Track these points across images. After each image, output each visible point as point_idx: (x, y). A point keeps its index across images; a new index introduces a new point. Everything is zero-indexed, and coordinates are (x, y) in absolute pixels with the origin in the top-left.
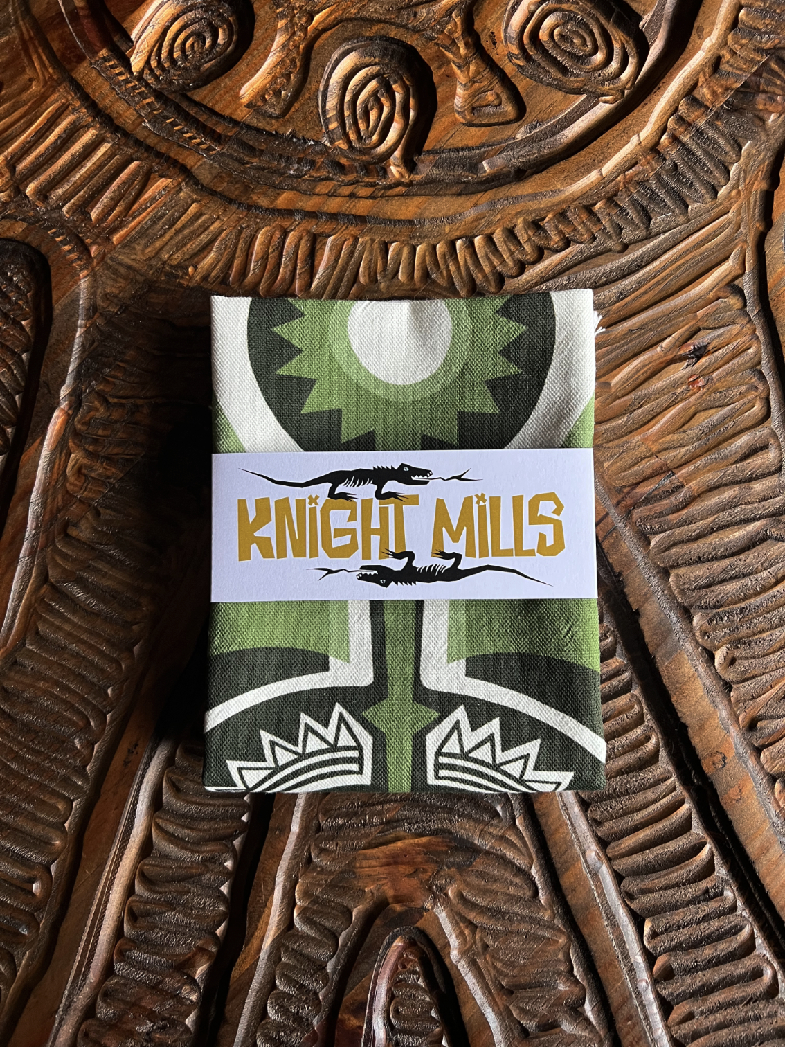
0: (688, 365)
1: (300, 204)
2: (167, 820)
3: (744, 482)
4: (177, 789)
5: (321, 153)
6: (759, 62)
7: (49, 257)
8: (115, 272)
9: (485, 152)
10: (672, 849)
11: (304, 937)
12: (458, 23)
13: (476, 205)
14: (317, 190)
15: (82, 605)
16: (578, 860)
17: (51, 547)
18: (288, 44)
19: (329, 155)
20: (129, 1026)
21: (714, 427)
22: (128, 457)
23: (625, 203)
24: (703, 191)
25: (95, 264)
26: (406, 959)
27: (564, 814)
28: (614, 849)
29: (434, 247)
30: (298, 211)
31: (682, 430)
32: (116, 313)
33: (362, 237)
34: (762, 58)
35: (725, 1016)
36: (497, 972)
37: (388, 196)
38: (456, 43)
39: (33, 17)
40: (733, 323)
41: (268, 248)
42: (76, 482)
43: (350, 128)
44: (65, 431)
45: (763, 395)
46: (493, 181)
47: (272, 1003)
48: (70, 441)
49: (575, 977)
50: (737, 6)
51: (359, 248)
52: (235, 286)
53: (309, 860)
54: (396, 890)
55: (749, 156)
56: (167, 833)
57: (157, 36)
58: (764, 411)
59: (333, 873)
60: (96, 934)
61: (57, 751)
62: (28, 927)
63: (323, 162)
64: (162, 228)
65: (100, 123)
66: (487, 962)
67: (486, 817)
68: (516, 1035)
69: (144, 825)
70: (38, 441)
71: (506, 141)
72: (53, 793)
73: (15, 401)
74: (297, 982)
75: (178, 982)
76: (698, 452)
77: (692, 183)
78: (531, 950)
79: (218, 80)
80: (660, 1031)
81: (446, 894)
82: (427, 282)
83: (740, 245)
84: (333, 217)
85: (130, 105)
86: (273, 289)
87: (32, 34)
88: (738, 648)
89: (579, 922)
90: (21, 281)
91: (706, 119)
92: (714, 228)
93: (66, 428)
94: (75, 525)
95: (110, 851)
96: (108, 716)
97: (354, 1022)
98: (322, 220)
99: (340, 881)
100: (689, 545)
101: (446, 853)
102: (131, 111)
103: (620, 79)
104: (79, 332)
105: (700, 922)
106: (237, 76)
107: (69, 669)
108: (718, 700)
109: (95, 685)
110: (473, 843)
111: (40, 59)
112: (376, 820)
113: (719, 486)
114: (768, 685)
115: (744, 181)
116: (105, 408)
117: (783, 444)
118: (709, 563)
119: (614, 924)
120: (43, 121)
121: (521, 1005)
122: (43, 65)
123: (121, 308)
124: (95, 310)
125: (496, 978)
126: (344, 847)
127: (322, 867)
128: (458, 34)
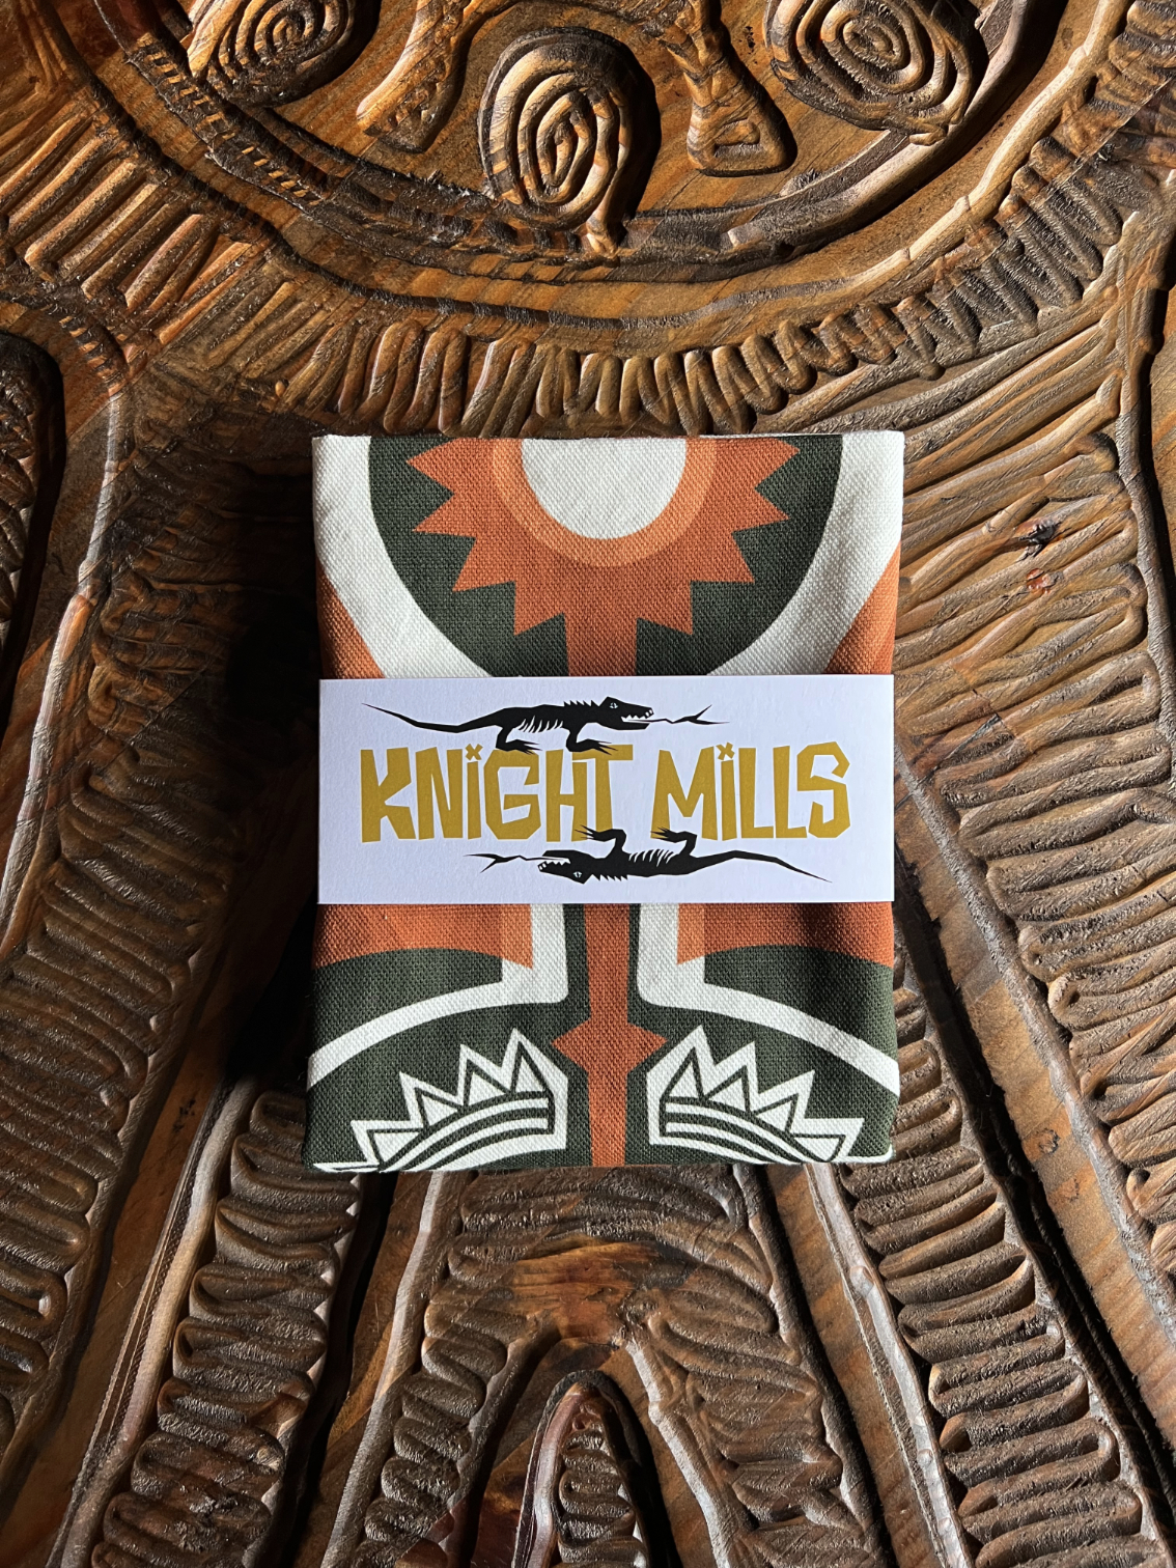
0: (1027, 555)
1: (447, 290)
2: (237, 1211)
3: (1103, 734)
4: (250, 1167)
5: (481, 210)
6: (1154, 87)
7: (60, 361)
8: (163, 387)
9: (732, 216)
10: (974, 1266)
11: (436, 1382)
13: (715, 300)
14: (473, 268)
15: (112, 893)
16: (839, 1279)
17: (65, 805)
18: (433, 34)
19: (493, 214)
20: (180, 1503)
21: (1063, 649)
22: (182, 672)
23: (942, 302)
24: (1062, 288)
25: (131, 373)
26: (583, 1415)
27: (819, 1214)
28: (889, 1265)
29: (651, 363)
30: (444, 301)
31: (1014, 653)
32: (164, 451)
33: (542, 343)
34: (1159, 82)
35: (1042, 1507)
36: (716, 1436)
37: (580, 281)
38: (692, 43)
40: (1098, 492)
41: (397, 359)
42: (103, 709)
43: (526, 171)
44: (86, 630)
45: (1138, 603)
46: (743, 261)
47: (388, 1475)
49: (828, 1446)
51: (536, 360)
52: (347, 415)
53: (446, 1273)
54: (571, 1318)
55: (1134, 235)
56: (238, 1229)
57: (228, 14)
58: (1137, 627)
59: (479, 1293)
60: (131, 1372)
61: (74, 1107)
62: (32, 1361)
63: (483, 224)
64: (235, 321)
65: (140, 152)
66: (701, 1422)
67: (707, 1217)
68: (740, 1525)
69: (203, 1217)
70: (45, 645)
71: (764, 199)
72: (68, 1168)
73: (9, 582)
74: (426, 1447)
75: (252, 1442)
76: (1037, 686)
77: (1045, 274)
78: (763, 1406)
79: (324, 90)
80: (947, 1523)
81: (645, 1325)
82: (639, 415)
83: (1113, 373)
84: (498, 311)
85: (186, 124)
86: (404, 420)
87: (34, 7)
88: (1083, 978)
89: (835, 1370)
90: (18, 395)
91: (1070, 175)
92: (1076, 346)
93: (87, 625)
94: (101, 773)
95: (153, 1255)
96: (151, 1059)
97: (506, 1504)
98: (481, 316)
99: (491, 1304)
100: (1017, 825)
101: (646, 1266)
102: (188, 134)
103: (942, 107)
104: (108, 478)
105: (1010, 1371)
106: (352, 84)
107: (93, 988)
108: (1050, 1053)
109: (132, 1013)
110: (685, 1254)
111: (47, 46)
112: (544, 1217)
113: (1067, 739)
114: (1124, 1033)
115: (1125, 273)
116: (146, 597)
117: (1163, 678)
118: (1047, 853)
119: (886, 1372)
120: (49, 146)
121: (749, 1483)
122: (51, 56)
123: (171, 443)
124: (132, 446)
125: (714, 1445)
126: (497, 1255)
127: (464, 1284)
128: (695, 28)
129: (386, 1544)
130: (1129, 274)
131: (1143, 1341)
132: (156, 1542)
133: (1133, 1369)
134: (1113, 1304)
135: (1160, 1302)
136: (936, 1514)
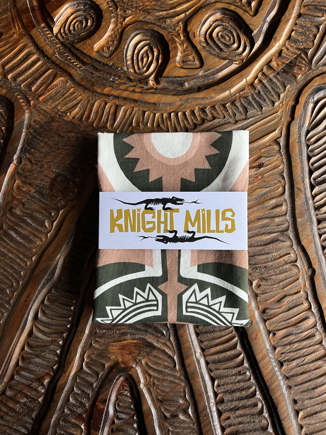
0: (255, 170)
1: (113, 93)
2: (39, 324)
3: (272, 218)
4: (44, 313)
5: (123, 73)
6: (297, 53)
7: (14, 104)
8: (39, 112)
9: (186, 79)
10: (229, 354)
11: (86, 373)
12: (182, 27)
13: (180, 100)
14: (120, 88)
15: (15, 239)
16: (193, 355)
17: (5, 216)
18: (115, 29)
19: (126, 74)
20: (18, 399)
21: (263, 195)
22: (38, 184)
23: (238, 104)
24: (269, 103)
25: (32, 108)
26: (124, 385)
27: (189, 337)
28: (207, 352)
29: (163, 115)
30: (112, 95)
31: (250, 195)
32: (38, 128)
33: (136, 108)
34: (299, 52)
35: (242, 420)
36: (158, 393)
37: (147, 93)
38: (180, 35)
39: (17, 8)
40: (275, 156)
41: (99, 109)
42: (17, 192)
43: (136, 64)
44: (15, 172)
45: (283, 185)
46: (188, 91)
47: (72, 396)
48: (16, 176)
49: (186, 399)
50: (292, 30)
51: (134, 112)
52: (85, 122)
53: (91, 344)
54: (122, 359)
55: (289, 91)
56: (39, 329)
57: (64, 20)
58: (282, 191)
59: (99, 350)
60: (9, 363)
63: (123, 77)
64: (59, 97)
65: (39, 53)
66: (154, 389)
67: (160, 335)
68: (162, 418)
69: (31, 324)
70: (4, 175)
71: (195, 75)
74: (82, 389)
75: (38, 385)
76: (256, 204)
77: (265, 99)
78: (170, 386)
79: (86, 41)
80: (217, 422)
81: (141, 363)
82: (159, 128)
83: (281, 126)
84: (125, 99)
85: (51, 47)
86: (99, 125)
87: (16, 15)
88: (262, 281)
89: (190, 378)
90: (3, 111)
91: (273, 74)
92: (272, 118)
93: (15, 171)
94: (15, 208)
95: (16, 333)
96: (21, 283)
97: (102, 407)
98: (121, 99)
99: (102, 353)
101: (143, 347)
102: (51, 49)
103: (242, 55)
104: (23, 134)
105: (236, 383)
106: (93, 40)
107: (8, 263)
108: (252, 300)
109: (17, 270)
110: (153, 344)
111: (18, 25)
112: (118, 332)
113: (262, 218)
114: (272, 296)
115: (286, 101)
116: (30, 165)
117: (289, 205)
118: (255, 248)
119: (204, 380)
120: (17, 50)
121: (165, 407)
122: (19, 28)
123: (40, 126)
124: (30, 126)
125: (157, 396)
126: (105, 340)
127: (95, 347)
128: (181, 31)
129: (70, 415)
130: (287, 101)
131: (271, 378)
132: (11, 409)
133: (268, 385)
134: (264, 367)
135: (276, 368)
136: (214, 419)
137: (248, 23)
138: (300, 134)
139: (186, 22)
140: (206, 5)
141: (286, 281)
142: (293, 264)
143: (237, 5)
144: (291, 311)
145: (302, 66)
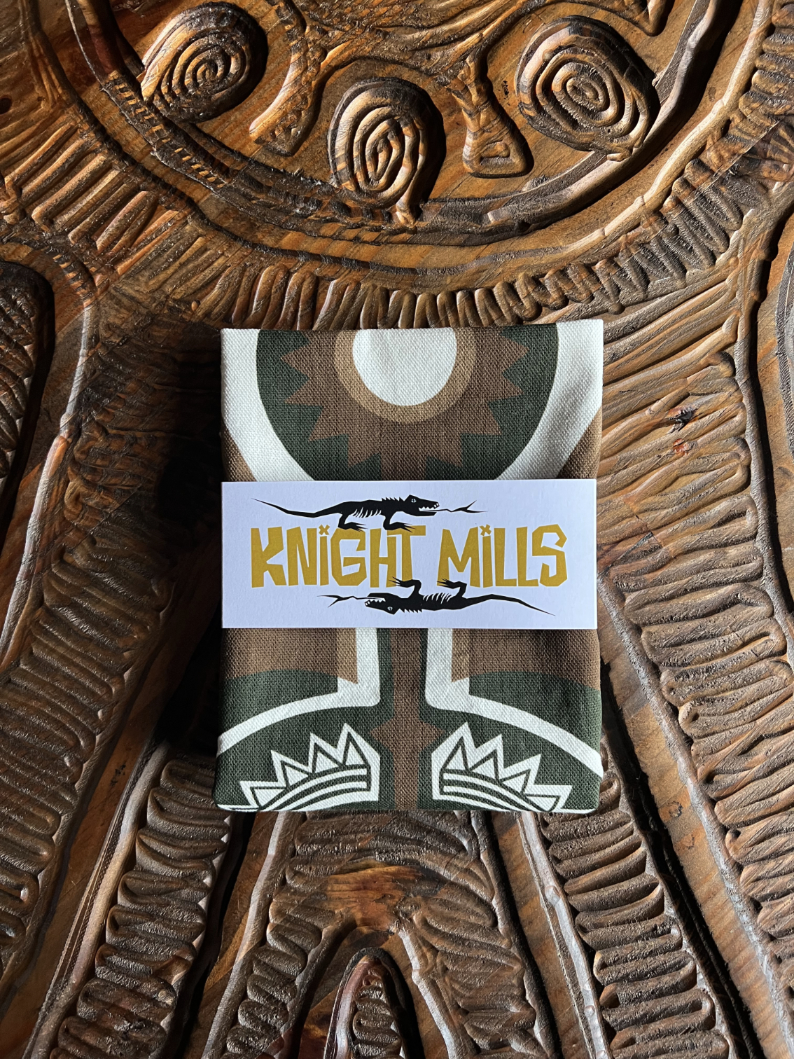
0: (674, 430)
1: (304, 246)
2: (150, 837)
3: (720, 547)
4: (160, 809)
5: (328, 194)
6: (768, 127)
7: (53, 283)
8: (119, 303)
9: (490, 203)
10: (625, 888)
11: (275, 952)
12: (472, 69)
13: (478, 257)
14: (322, 232)
15: (76, 629)
16: (537, 894)
17: (47, 572)
18: (300, 79)
19: (336, 197)
20: (107, 1024)
21: (695, 491)
22: (126, 488)
23: (624, 263)
24: (703, 257)
25: (98, 293)
26: (370, 976)
27: (526, 851)
28: (571, 886)
29: (435, 298)
30: (302, 253)
31: (664, 492)
32: (118, 344)
33: (365, 282)
34: (771, 124)
35: (664, 1045)
36: (455, 993)
37: (391, 243)
38: (468, 90)
39: (43, 33)
40: (721, 390)
41: (271, 288)
42: (74, 510)
43: (358, 168)
44: (64, 458)
45: (745, 463)
46: (497, 233)
47: (243, 1011)
48: (69, 468)
49: (527, 1001)
50: (752, 68)
51: (361, 292)
53: (284, 881)
54: (364, 913)
55: (750, 224)
56: (151, 849)
57: (168, 60)
58: (744, 479)
59: (305, 895)
60: (79, 939)
61: (47, 767)
62: (15, 930)
63: (329, 203)
64: (166, 261)
65: (109, 149)
66: (446, 984)
67: (453, 851)
68: (469, 1050)
69: (128, 840)
70: (37, 468)
71: (511, 193)
72: (42, 807)
73: (16, 425)
74: (267, 993)
75: (155, 987)
76: (678, 515)
77: (692, 248)
78: (486, 974)
79: (229, 113)
80: (603, 1053)
81: (411, 920)
83: (734, 314)
84: (337, 260)
85: (138, 132)
87: (42, 51)
88: (701, 704)
89: (533, 953)
90: (24, 304)
91: (710, 184)
92: (711, 295)
93: (65, 455)
94: (71, 552)
95: (95, 864)
96: (98, 737)
97: (318, 1032)
98: (326, 263)
99: (313, 902)
100: (662, 604)
101: (414, 882)
102: (140, 139)
103: (629, 137)
104: (81, 361)
105: (647, 956)
106: (247, 110)
107: (61, 690)
108: (679, 753)
109: (86, 707)
110: (439, 874)
111: (49, 78)
112: (348, 847)
113: (695, 550)
114: (727, 741)
115: (743, 250)
116: (104, 439)
117: (760, 512)
118: (681, 623)
119: (566, 955)
120: (50, 143)
121: (475, 1024)
122: (52, 84)
123: (123, 339)
124: (97, 340)
125: (453, 999)
126: (317, 871)
127: (295, 889)
128: (471, 80)
129: (240, 1055)
130: (746, 249)
131: (732, 941)
132: (91, 1049)
133: (725, 959)
134: (714, 916)
135: (744, 916)
136: (596, 1047)
137: (642, 53)
138: (783, 332)
139: (485, 56)
140: (532, 11)
141: (761, 701)
142: (775, 659)
143: (609, 6)
144: (775, 776)
145: (781, 161)
